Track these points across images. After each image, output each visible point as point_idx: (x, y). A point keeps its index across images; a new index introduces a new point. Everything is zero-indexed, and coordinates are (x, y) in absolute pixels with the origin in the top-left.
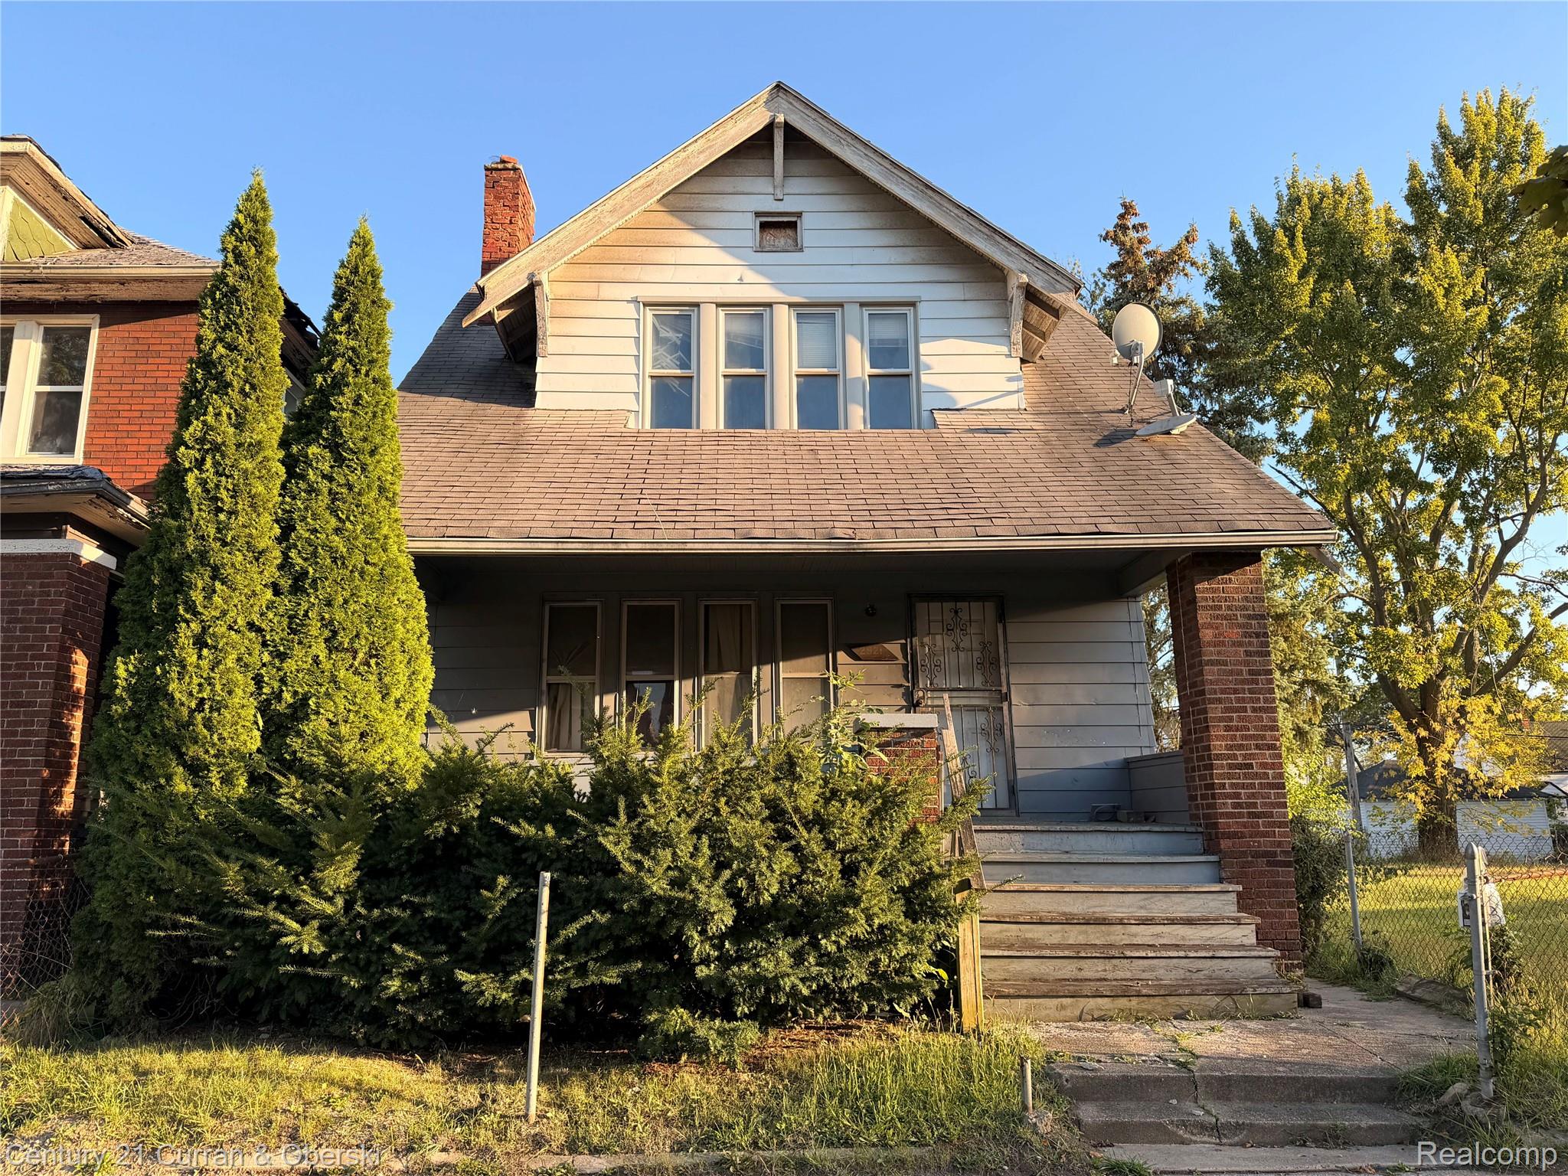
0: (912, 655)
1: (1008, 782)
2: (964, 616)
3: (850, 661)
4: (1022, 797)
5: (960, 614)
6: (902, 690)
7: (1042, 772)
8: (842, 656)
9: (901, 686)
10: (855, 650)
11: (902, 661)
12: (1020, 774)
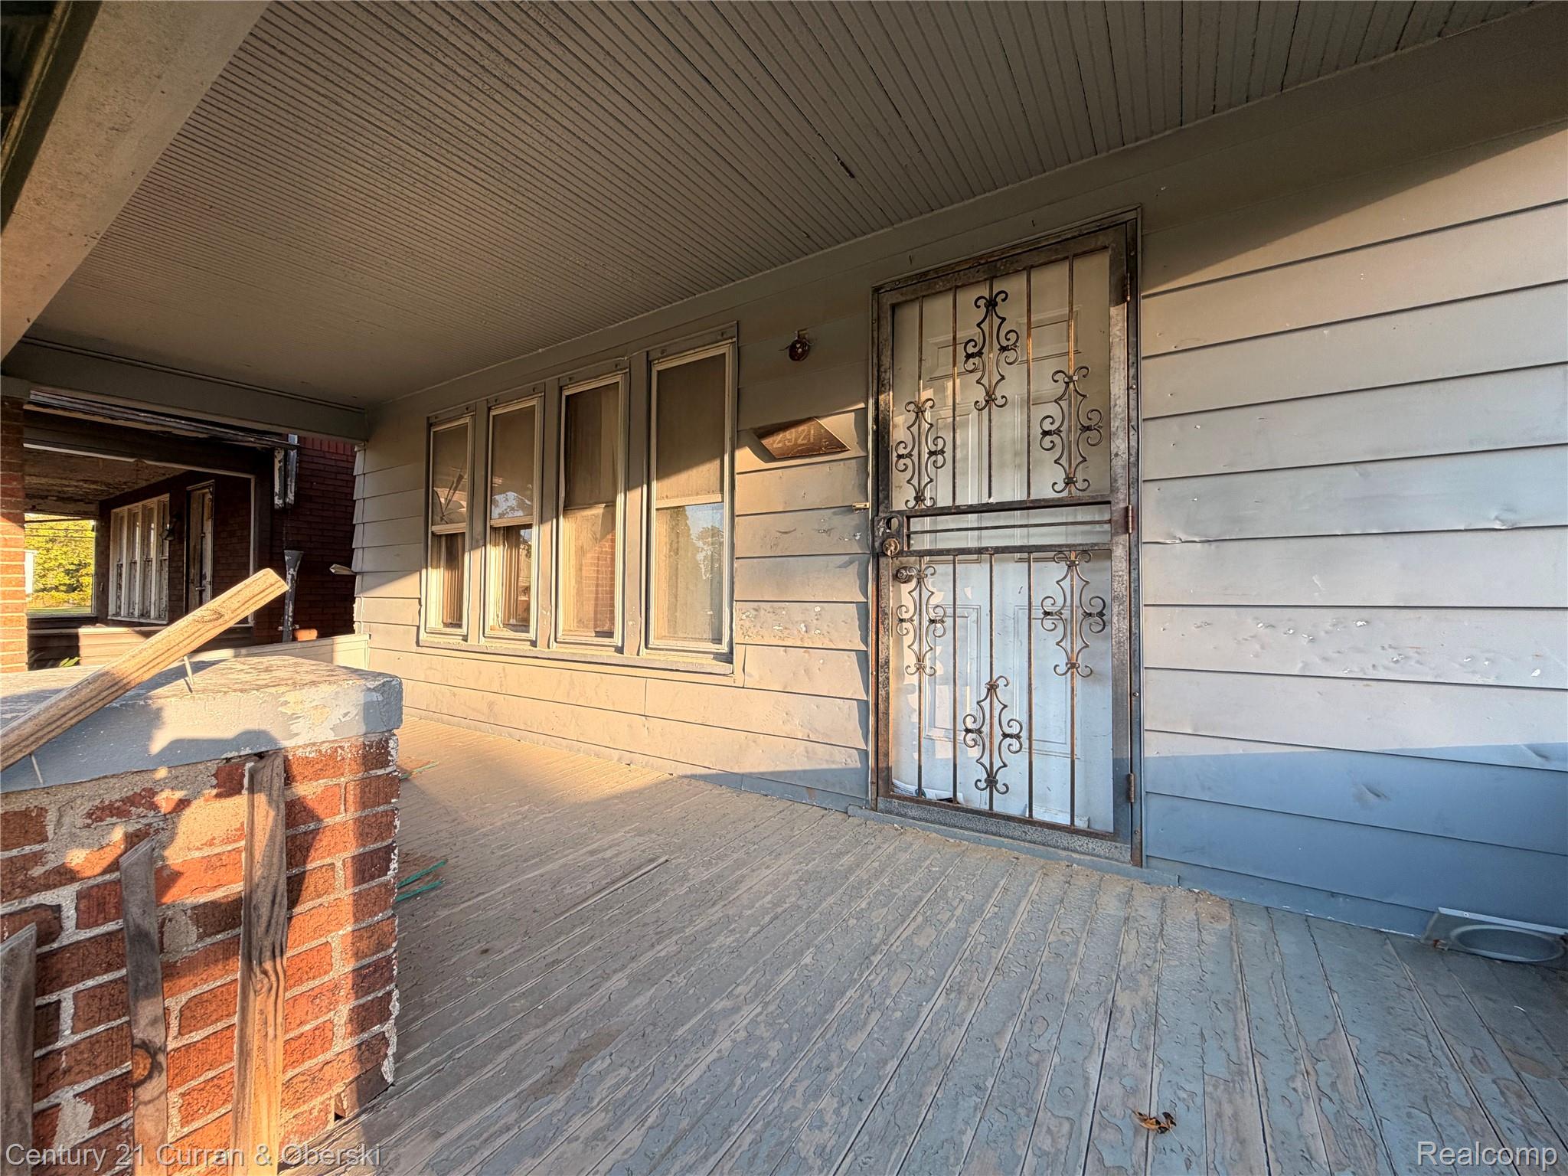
0: (876, 433)
1: (1117, 763)
2: (1013, 313)
3: (759, 464)
4: (1153, 815)
5: (1001, 310)
6: (854, 519)
7: (1236, 749)
8: (745, 457)
9: (851, 509)
10: (766, 442)
11: (854, 451)
12: (1153, 747)
